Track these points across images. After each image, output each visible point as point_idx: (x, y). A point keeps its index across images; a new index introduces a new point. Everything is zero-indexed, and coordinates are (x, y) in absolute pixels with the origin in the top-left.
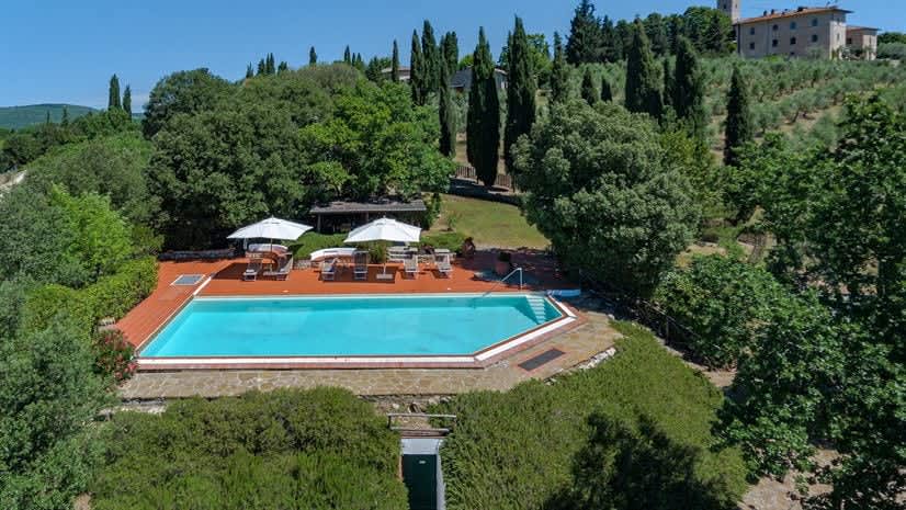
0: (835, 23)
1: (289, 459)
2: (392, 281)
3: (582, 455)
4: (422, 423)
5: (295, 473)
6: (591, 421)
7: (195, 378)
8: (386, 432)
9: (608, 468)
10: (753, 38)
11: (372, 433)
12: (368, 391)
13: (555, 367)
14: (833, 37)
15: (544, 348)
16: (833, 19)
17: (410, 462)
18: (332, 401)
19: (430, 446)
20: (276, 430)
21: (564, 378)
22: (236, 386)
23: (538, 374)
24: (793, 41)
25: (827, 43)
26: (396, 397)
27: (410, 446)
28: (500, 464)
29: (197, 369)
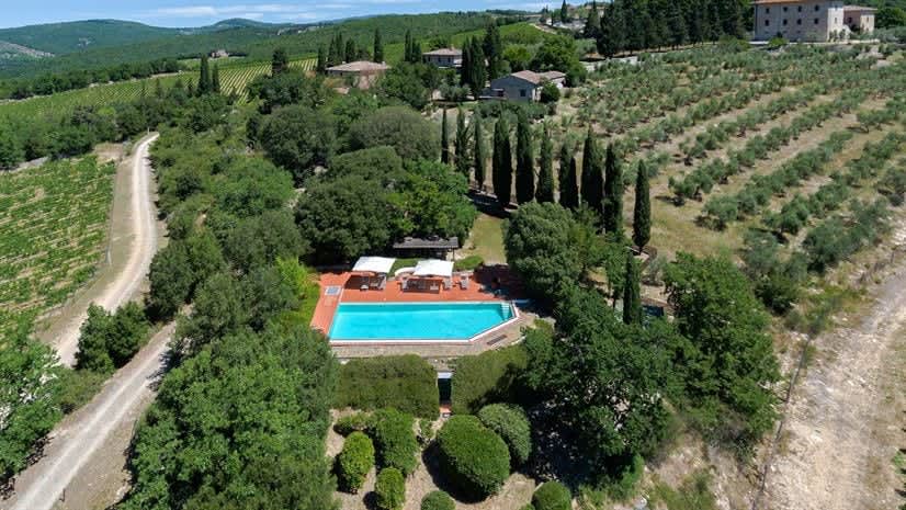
0: (834, 9)
1: (397, 380)
2: (437, 292)
3: (502, 378)
4: (445, 367)
5: (400, 385)
6: (508, 366)
7: (355, 349)
8: (433, 370)
9: (511, 382)
10: (767, 17)
11: (427, 372)
12: (425, 355)
13: (501, 344)
14: (831, 20)
15: (500, 335)
16: (831, 6)
17: (441, 381)
18: (411, 359)
19: (448, 375)
20: (391, 371)
21: (503, 349)
22: (373, 353)
23: (492, 347)
24: (799, 22)
25: (826, 25)
26: (436, 357)
27: (441, 376)
28: (471, 382)
29: (355, 345)
